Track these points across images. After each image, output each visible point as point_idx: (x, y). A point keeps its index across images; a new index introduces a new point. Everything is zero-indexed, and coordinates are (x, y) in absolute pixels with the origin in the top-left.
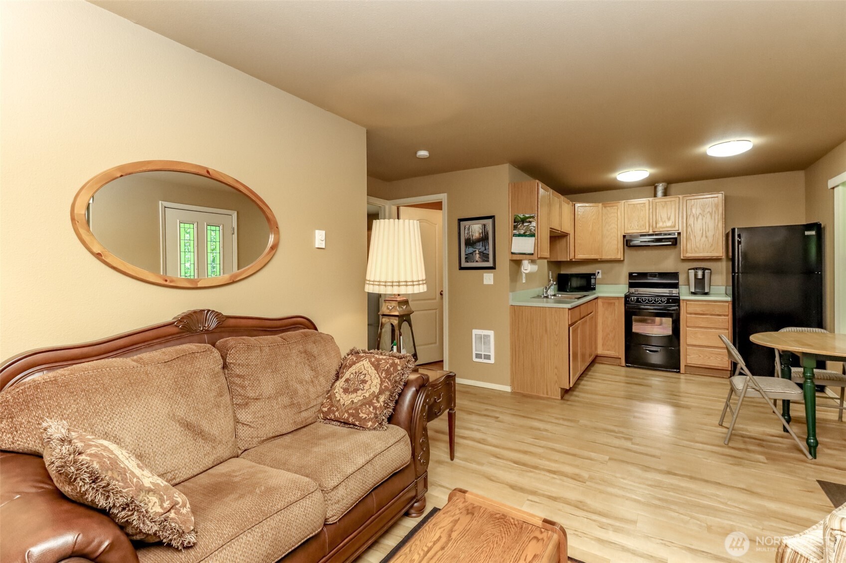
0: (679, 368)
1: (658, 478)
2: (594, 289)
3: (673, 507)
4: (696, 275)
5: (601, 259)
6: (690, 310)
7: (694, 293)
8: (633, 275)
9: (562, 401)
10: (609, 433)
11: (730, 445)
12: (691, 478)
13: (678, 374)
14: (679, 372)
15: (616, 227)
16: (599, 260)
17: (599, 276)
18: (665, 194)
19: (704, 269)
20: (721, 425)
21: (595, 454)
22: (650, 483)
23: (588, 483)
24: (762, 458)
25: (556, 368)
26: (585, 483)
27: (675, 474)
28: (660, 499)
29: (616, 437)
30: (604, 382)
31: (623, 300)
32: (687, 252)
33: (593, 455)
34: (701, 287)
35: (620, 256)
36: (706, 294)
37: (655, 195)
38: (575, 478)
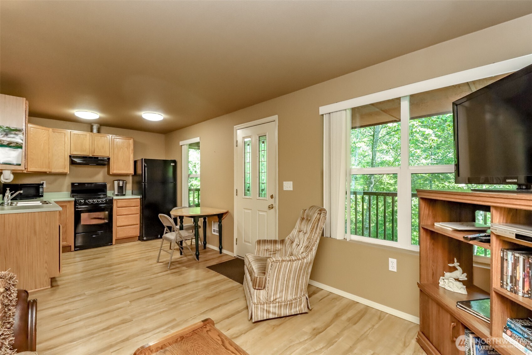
0: (112, 242)
1: (162, 296)
2: (42, 196)
3: (180, 303)
4: (119, 184)
5: (49, 172)
6: (119, 205)
7: (117, 195)
8: (75, 184)
9: (53, 288)
10: (112, 290)
11: (170, 268)
12: (173, 288)
13: (112, 246)
14: (112, 244)
15: (64, 149)
16: (48, 173)
17: (45, 186)
18: (99, 131)
19: (123, 181)
20: (158, 262)
21: (120, 304)
22: (162, 300)
23: (134, 320)
24: (184, 268)
25: (46, 262)
26: (133, 320)
27: (166, 291)
28: (172, 304)
29: (120, 290)
30: (70, 265)
31: (73, 203)
32: (114, 170)
33: (119, 305)
34: (121, 191)
35: (67, 170)
36: (124, 195)
37: (92, 131)
38: (124, 322)
